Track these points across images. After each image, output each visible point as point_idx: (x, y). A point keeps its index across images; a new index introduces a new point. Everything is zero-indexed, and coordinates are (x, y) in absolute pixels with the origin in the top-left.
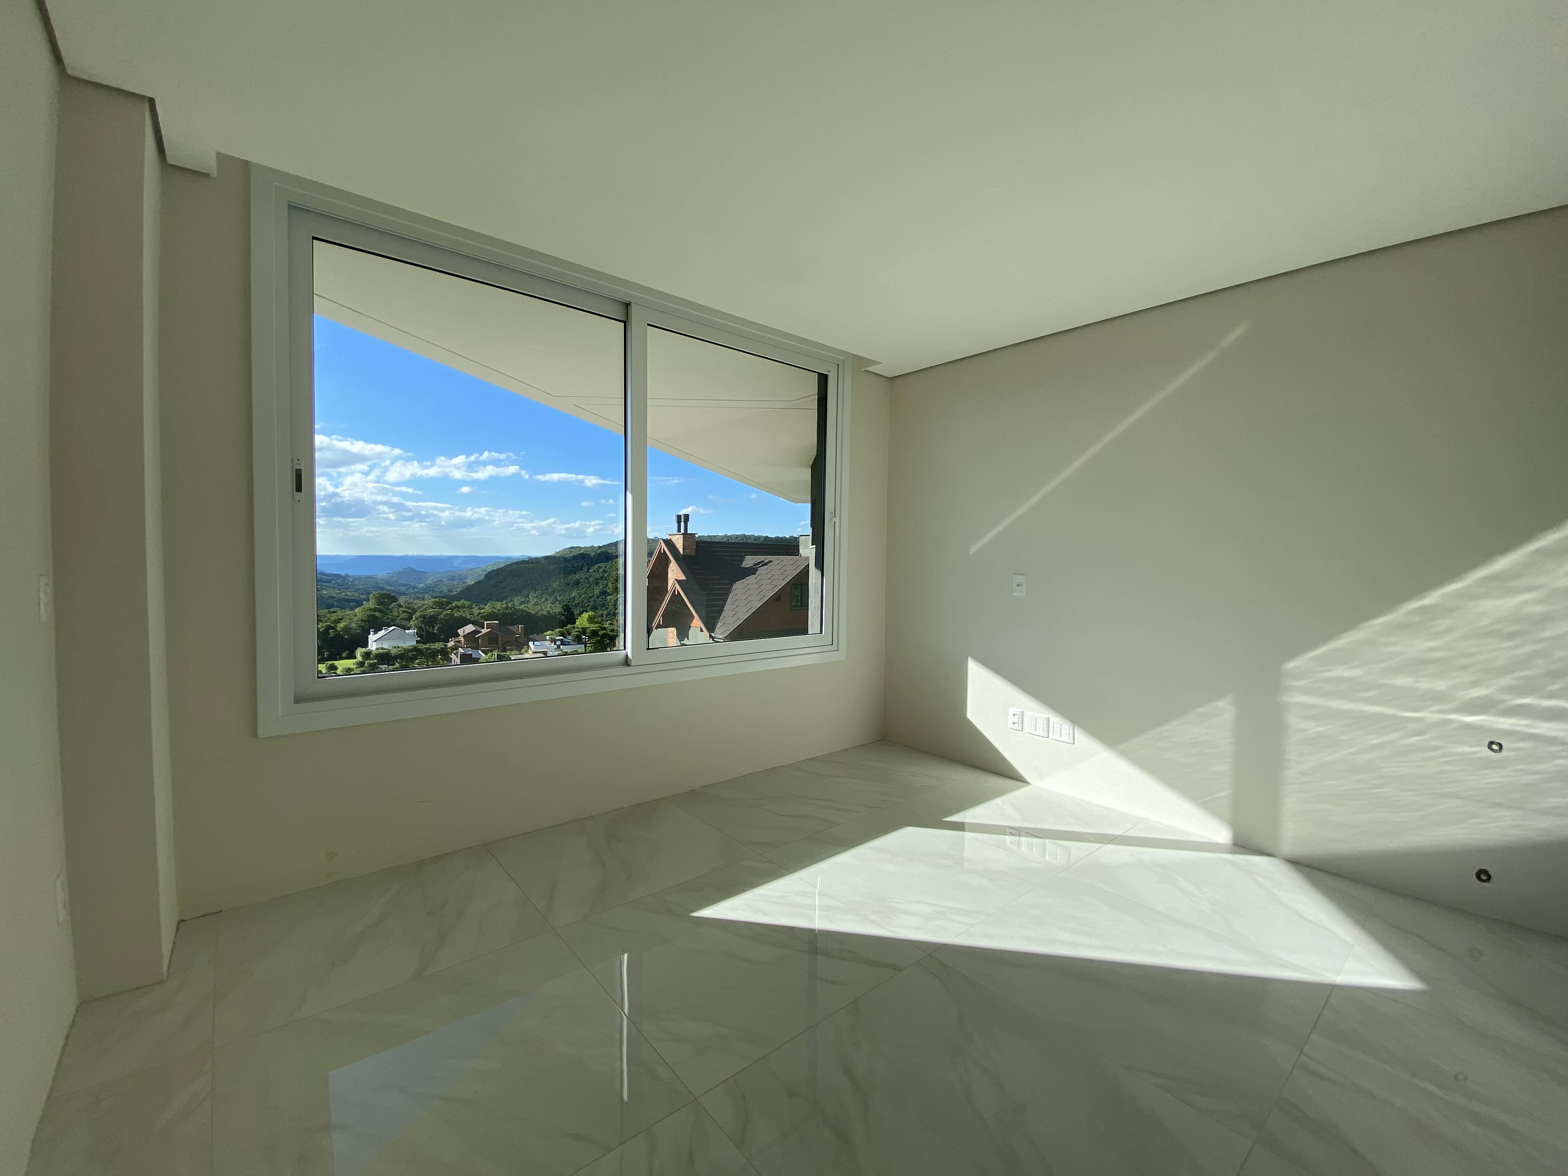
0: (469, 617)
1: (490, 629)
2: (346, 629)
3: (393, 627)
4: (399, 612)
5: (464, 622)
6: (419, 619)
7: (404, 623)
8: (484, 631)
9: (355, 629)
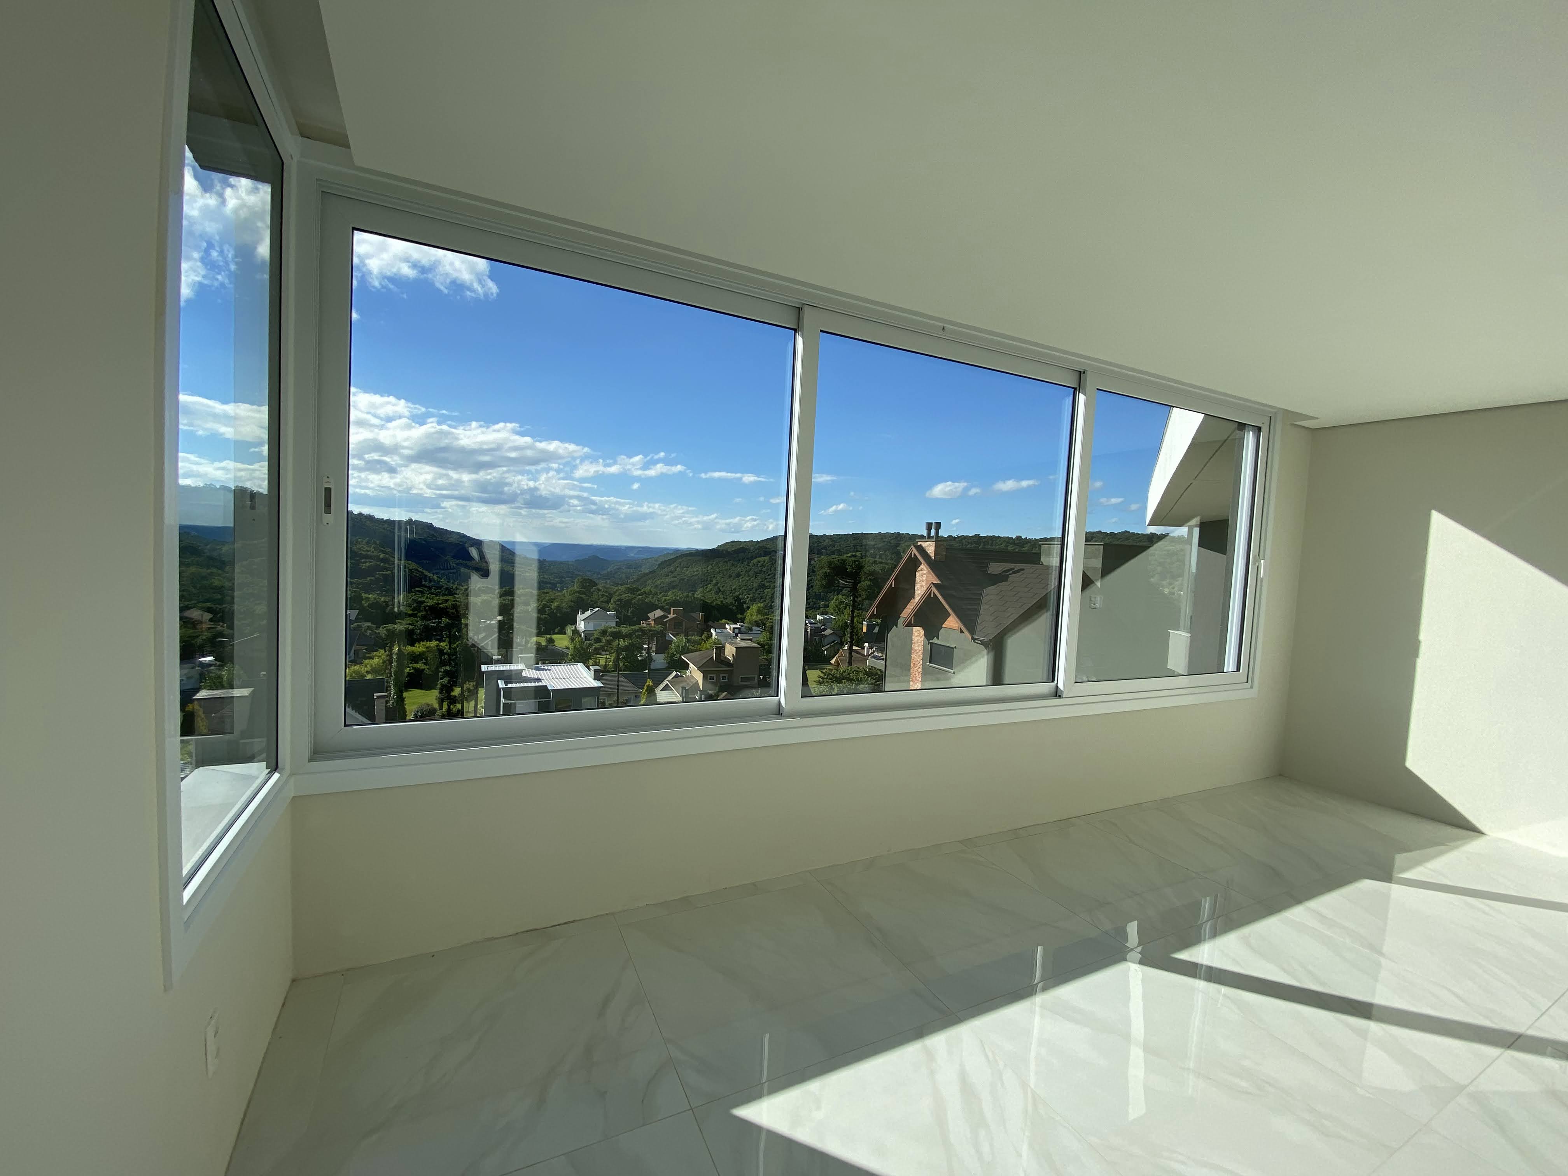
0: (657, 603)
1: (675, 615)
2: (558, 608)
3: (597, 609)
4: (599, 595)
5: (654, 608)
6: (617, 603)
7: (604, 605)
8: (671, 616)
9: (566, 609)
